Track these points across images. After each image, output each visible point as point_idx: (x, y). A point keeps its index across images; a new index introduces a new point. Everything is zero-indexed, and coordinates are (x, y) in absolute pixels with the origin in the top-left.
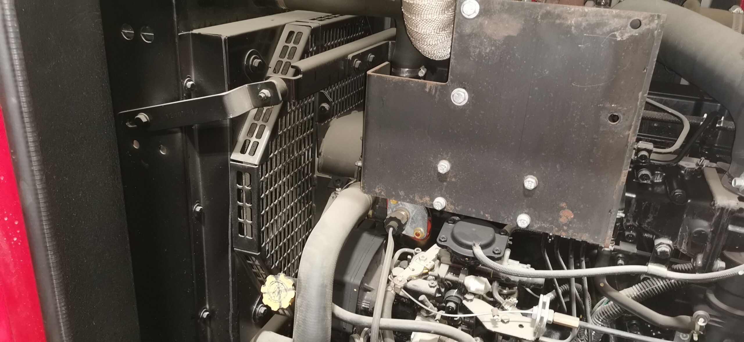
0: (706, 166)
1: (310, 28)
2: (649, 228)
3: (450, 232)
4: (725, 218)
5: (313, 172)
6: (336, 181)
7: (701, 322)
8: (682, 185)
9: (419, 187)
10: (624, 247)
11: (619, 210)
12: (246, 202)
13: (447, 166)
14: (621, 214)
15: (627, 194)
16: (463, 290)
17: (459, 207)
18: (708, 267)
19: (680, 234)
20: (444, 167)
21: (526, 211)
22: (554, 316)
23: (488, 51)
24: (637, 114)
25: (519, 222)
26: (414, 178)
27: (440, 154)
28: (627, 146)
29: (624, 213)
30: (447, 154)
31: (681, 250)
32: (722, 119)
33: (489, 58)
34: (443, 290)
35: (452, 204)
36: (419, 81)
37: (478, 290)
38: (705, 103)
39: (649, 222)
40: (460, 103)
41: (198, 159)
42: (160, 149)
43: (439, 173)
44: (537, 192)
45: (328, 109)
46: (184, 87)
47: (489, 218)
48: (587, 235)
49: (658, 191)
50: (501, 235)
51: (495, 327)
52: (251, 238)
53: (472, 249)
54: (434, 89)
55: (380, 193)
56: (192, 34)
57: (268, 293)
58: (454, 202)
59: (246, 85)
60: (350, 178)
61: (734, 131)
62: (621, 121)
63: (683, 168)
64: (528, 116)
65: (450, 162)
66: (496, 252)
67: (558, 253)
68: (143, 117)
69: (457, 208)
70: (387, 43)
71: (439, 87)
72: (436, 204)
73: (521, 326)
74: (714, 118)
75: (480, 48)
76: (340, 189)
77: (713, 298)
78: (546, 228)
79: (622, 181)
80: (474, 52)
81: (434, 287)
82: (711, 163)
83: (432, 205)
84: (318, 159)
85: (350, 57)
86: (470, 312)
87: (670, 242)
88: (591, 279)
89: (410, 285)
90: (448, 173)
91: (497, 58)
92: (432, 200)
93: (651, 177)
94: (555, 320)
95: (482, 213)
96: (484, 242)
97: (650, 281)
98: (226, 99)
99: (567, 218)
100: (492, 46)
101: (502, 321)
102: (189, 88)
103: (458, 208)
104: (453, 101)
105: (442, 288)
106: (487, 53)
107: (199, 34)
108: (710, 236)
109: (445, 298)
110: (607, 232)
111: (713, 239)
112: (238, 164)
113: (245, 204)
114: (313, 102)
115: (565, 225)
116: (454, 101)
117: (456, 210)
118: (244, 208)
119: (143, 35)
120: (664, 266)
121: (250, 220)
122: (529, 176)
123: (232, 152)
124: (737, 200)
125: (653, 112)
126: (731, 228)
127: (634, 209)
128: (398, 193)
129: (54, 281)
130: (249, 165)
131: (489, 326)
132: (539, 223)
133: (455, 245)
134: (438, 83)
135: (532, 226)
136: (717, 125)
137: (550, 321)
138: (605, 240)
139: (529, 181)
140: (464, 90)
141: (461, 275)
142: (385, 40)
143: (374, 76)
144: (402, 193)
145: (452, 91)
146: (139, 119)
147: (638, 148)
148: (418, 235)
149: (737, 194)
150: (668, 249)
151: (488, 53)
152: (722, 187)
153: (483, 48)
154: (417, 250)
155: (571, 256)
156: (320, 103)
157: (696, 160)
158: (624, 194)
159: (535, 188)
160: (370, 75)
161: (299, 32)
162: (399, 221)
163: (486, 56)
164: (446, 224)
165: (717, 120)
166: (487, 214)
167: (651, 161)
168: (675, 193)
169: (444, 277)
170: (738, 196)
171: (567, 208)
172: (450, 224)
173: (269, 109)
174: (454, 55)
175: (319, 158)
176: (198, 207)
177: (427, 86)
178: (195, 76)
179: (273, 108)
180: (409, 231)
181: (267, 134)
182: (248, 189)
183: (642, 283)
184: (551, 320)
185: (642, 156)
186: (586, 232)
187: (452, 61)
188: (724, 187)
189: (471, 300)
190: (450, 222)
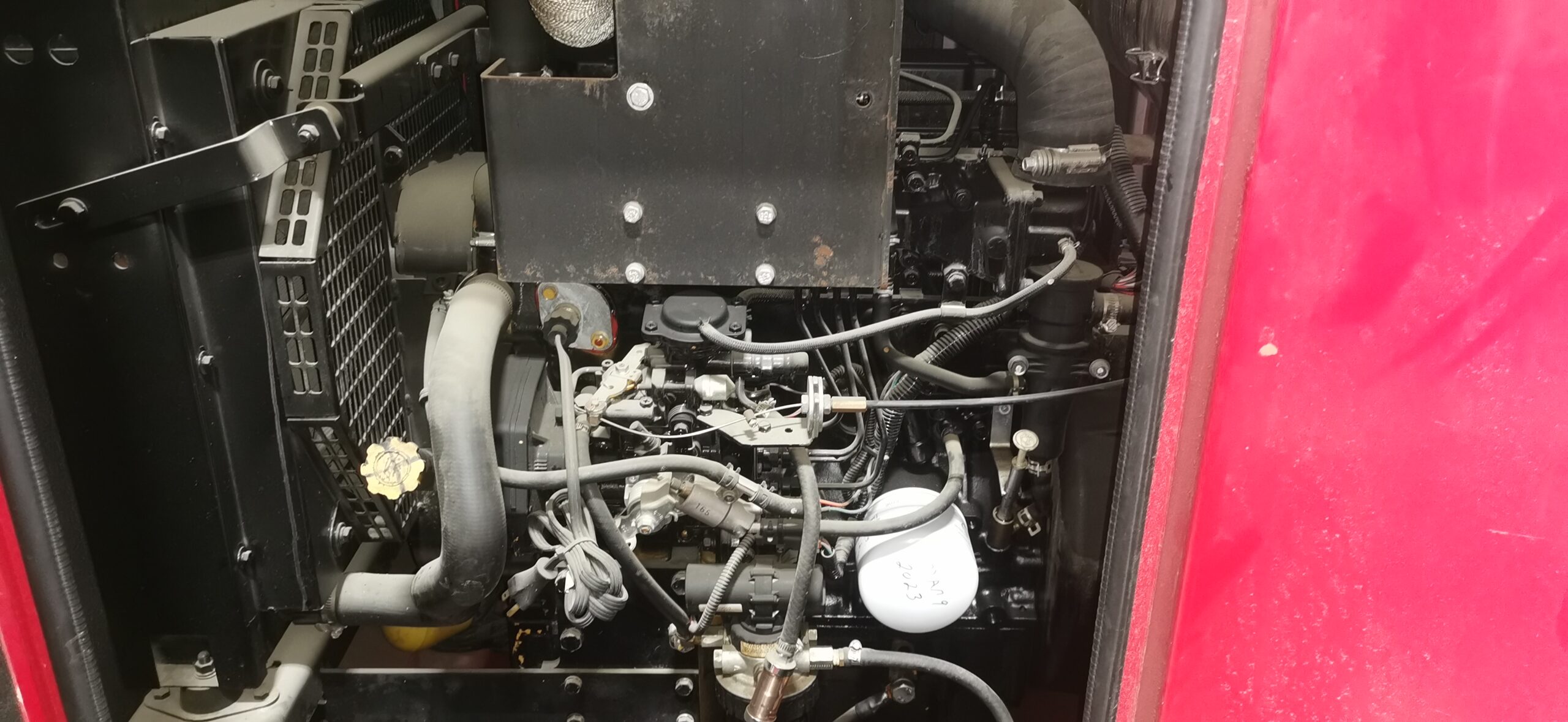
0: (991, 156)
1: (348, 13)
2: (934, 254)
3: (659, 315)
4: (1022, 215)
5: (388, 272)
6: (438, 281)
7: (1019, 371)
8: (965, 184)
9: (598, 254)
10: (905, 295)
11: (892, 234)
12: (300, 330)
13: (637, 209)
14: (895, 240)
15: (899, 212)
16: (694, 400)
17: (667, 273)
18: (1013, 288)
19: (973, 252)
20: (633, 212)
21: (766, 259)
22: (832, 401)
23: (672, 19)
24: (891, 88)
25: (760, 277)
26: (587, 240)
27: (624, 193)
28: (886, 136)
29: (897, 237)
30: (634, 190)
31: (978, 275)
32: (1001, 89)
33: (675, 31)
34: (663, 409)
35: (653, 270)
36: (571, 80)
37: (717, 394)
38: (977, 70)
39: (932, 246)
40: (643, 106)
41: (191, 270)
42: (114, 261)
43: (628, 223)
44: (777, 226)
45: (400, 156)
46: (151, 139)
47: (714, 281)
48: (856, 277)
49: (937, 200)
50: (736, 305)
51: (753, 439)
52: (320, 393)
53: (699, 331)
54: (598, 89)
55: (535, 274)
56: (150, 40)
57: (376, 474)
58: (656, 266)
59: (271, 123)
60: (460, 273)
61: (1016, 104)
62: (874, 101)
63: (962, 162)
64: (746, 113)
65: (641, 203)
66: (735, 329)
67: (819, 317)
68: (76, 205)
69: (662, 275)
70: (469, 32)
71: (606, 86)
72: (630, 274)
73: (788, 430)
74: (991, 88)
75: (660, 17)
76: (451, 291)
77: (1028, 337)
78: (798, 280)
79: (888, 187)
80: (652, 23)
81: (649, 406)
82: (997, 151)
83: (625, 278)
84: (393, 249)
85: (423, 59)
86: (710, 427)
87: (962, 267)
88: (870, 339)
89: (612, 411)
90: (641, 220)
91: (688, 29)
92: (622, 269)
93: (925, 182)
94: (834, 407)
95: (702, 276)
96: (714, 318)
97: (949, 335)
98: (243, 148)
99: (825, 258)
100: (677, 11)
101: (761, 429)
102: (161, 139)
103: (664, 275)
104: (631, 105)
105: (662, 406)
106: (671, 23)
107: (166, 40)
108: (1008, 244)
109: (669, 420)
110: (881, 266)
111: (1013, 248)
112: (275, 265)
113: (300, 334)
114: (372, 146)
115: (824, 269)
116: (633, 104)
117: (663, 279)
118: (299, 341)
119: (52, 52)
120: (961, 303)
121: (314, 360)
122: (761, 204)
123: (258, 243)
124: (1032, 189)
125: (912, 93)
126: (1031, 230)
127: (910, 231)
128: (566, 270)
129: (38, 481)
130: (298, 262)
131: (744, 440)
132: (787, 274)
133: (671, 331)
134: (602, 79)
135: (779, 280)
136: (996, 99)
137: (828, 410)
138: (880, 280)
139: (764, 211)
140: (645, 85)
141: (688, 379)
142: (466, 28)
143: (494, 80)
144: (571, 268)
145: (628, 89)
146: (69, 210)
147: (901, 143)
148: (599, 343)
149: (1030, 182)
150: (961, 277)
151: (673, 23)
152: (1013, 178)
153: (665, 16)
154: (606, 363)
155: (838, 317)
156: (383, 147)
157: (977, 150)
158: (894, 212)
159: (774, 221)
160: (486, 80)
161: (330, 23)
162: (567, 323)
163: (670, 28)
164: (648, 306)
165: (994, 92)
166: (710, 275)
167: (921, 159)
168: (957, 194)
169: (661, 386)
170: (1032, 185)
171: (823, 244)
172: (655, 306)
173: (309, 162)
174: (622, 31)
175: (395, 248)
176: (205, 357)
177: (586, 85)
178: (166, 115)
179: (316, 158)
180: (583, 342)
181: (317, 205)
182: (301, 305)
183: (938, 341)
184: (828, 407)
185: (908, 152)
186: (854, 274)
187: (619, 41)
188: (1015, 177)
189: (710, 412)
190: (654, 302)
